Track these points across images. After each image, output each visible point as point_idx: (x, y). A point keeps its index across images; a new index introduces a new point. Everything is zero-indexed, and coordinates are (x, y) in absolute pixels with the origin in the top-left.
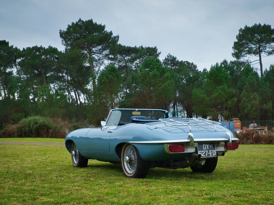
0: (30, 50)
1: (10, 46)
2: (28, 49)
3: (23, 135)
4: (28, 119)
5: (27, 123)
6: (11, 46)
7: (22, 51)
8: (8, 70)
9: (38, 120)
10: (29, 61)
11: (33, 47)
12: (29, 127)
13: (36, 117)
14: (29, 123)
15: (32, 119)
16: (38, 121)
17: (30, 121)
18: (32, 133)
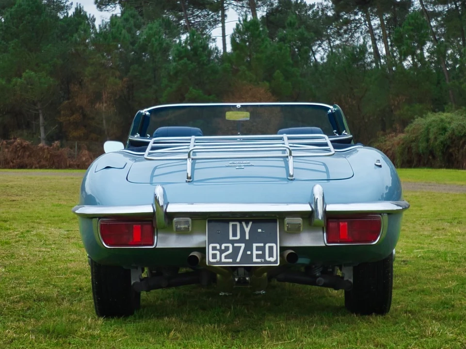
3: (415, 162)
4: (425, 118)
5: (423, 130)
9: (449, 123)
12: (428, 140)
13: (444, 116)
14: (428, 130)
15: (434, 121)
16: (448, 125)
17: (431, 125)
18: (434, 157)
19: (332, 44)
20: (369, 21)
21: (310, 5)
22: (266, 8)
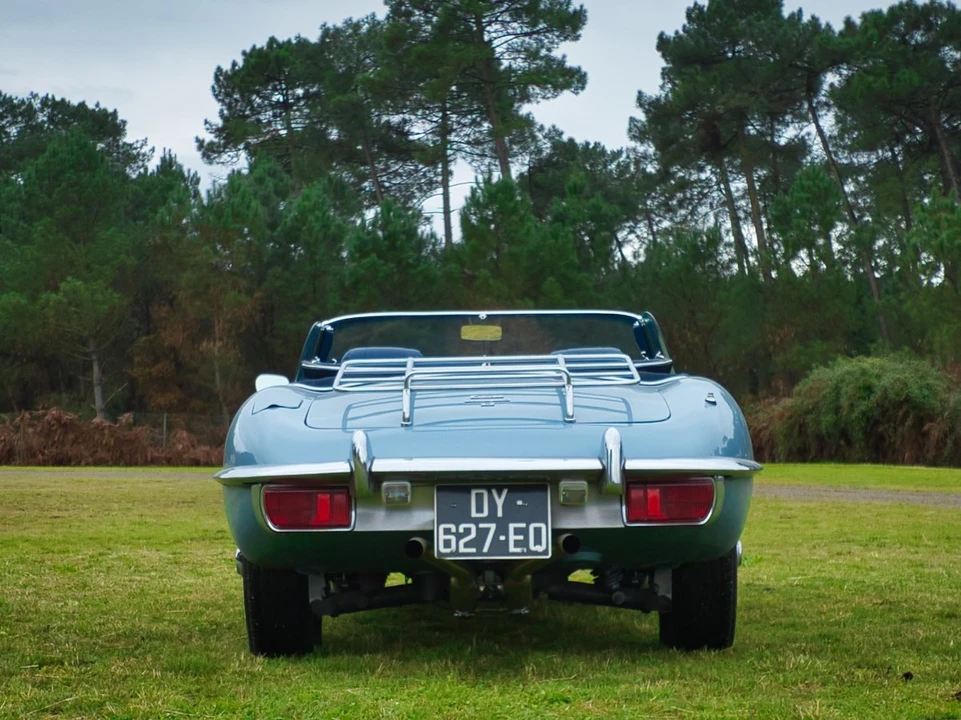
0: (876, 26)
1: (786, 13)
2: (873, 18)
3: (813, 452)
4: (833, 369)
5: (828, 390)
6: (792, 15)
7: (841, 33)
8: (787, 134)
9: (878, 377)
10: (871, 79)
11: (892, 9)
12: (837, 410)
13: (868, 363)
14: (837, 390)
15: (848, 373)
16: (874, 381)
17: (842, 381)
18: (849, 442)
19: (655, 228)
20: (727, 183)
21: (613, 152)
22: (528, 158)
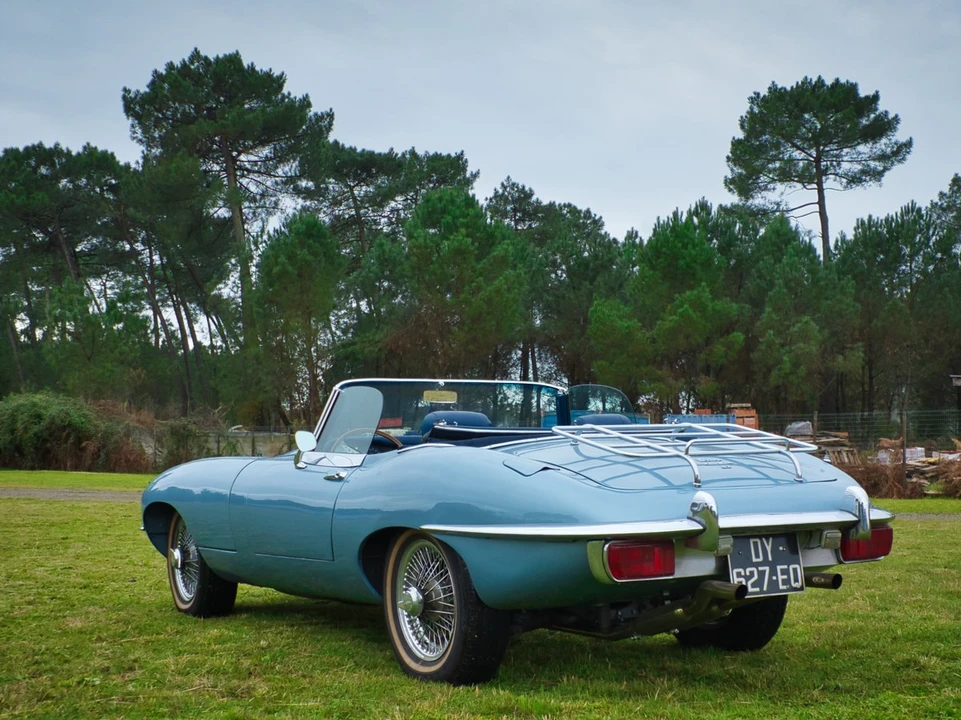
0: (16, 159)
2: (11, 153)
4: (7, 402)
5: (6, 417)
9: (45, 408)
10: (14, 196)
11: (27, 149)
12: (13, 431)
13: (38, 398)
14: (13, 418)
15: (22, 405)
16: (43, 411)
17: (16, 411)
18: (22, 454)
